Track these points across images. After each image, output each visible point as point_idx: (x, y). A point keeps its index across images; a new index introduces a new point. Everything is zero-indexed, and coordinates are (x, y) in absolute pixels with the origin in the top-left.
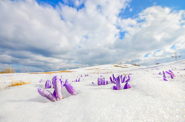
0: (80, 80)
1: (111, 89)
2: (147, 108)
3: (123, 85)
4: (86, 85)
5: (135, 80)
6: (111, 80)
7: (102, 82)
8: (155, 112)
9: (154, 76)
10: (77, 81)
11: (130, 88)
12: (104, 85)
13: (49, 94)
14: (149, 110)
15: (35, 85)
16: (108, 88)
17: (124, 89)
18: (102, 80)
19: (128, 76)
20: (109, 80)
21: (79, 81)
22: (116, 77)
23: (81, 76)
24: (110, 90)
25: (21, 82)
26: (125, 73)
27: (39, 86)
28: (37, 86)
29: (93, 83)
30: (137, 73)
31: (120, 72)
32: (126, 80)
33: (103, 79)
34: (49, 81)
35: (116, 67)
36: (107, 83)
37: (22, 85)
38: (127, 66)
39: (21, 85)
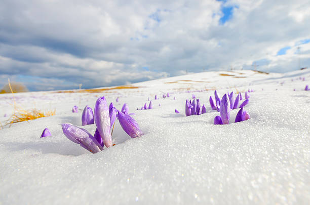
0: (152, 106)
1: (210, 123)
2: (278, 150)
3: (233, 113)
4: (164, 116)
5: (258, 104)
6: (212, 105)
7: (194, 108)
8: (296, 157)
9: (295, 93)
10: (145, 109)
11: (247, 119)
12: (197, 116)
13: (85, 136)
14: (283, 153)
15: (61, 118)
16: (205, 122)
17: (236, 122)
18: (194, 105)
19: (244, 94)
20: (208, 105)
21: (149, 108)
22: (220, 97)
23: (156, 98)
24: (209, 125)
25: (34, 112)
26: (240, 89)
27: (70, 120)
28: (66, 119)
29: (176, 111)
30: (263, 90)
31: (231, 88)
32: (240, 102)
33: (196, 103)
34: (88, 108)
35: (223, 77)
36: (204, 111)
37: (38, 119)
38: (244, 74)
39: (34, 118)
